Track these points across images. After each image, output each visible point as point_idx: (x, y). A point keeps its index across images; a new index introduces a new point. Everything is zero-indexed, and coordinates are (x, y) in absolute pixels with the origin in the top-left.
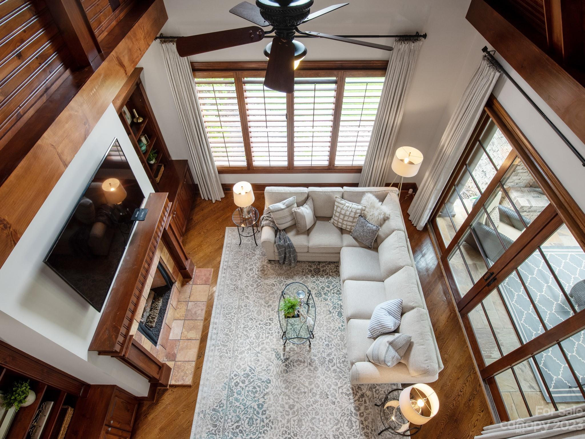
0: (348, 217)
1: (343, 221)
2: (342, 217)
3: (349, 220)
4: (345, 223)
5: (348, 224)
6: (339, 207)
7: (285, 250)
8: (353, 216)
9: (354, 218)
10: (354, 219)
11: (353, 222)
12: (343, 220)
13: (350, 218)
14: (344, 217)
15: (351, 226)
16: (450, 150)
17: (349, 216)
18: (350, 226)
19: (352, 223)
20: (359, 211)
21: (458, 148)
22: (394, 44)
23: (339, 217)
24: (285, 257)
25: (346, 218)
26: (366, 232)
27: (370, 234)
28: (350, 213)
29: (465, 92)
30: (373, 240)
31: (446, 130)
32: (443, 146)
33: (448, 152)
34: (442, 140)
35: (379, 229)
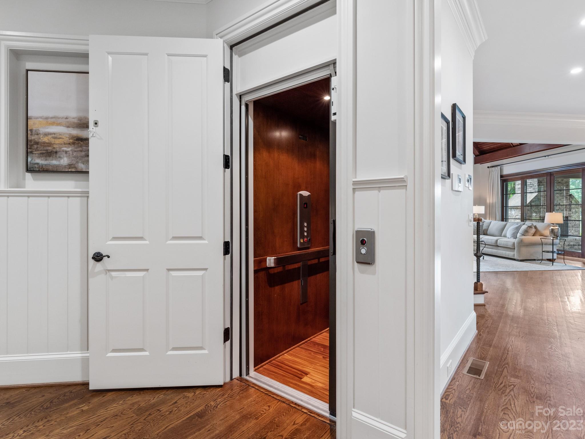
21: (498, 197)
30: (482, 230)
31: (487, 197)
32: (490, 203)
33: (494, 202)
34: (488, 201)
35: (483, 224)
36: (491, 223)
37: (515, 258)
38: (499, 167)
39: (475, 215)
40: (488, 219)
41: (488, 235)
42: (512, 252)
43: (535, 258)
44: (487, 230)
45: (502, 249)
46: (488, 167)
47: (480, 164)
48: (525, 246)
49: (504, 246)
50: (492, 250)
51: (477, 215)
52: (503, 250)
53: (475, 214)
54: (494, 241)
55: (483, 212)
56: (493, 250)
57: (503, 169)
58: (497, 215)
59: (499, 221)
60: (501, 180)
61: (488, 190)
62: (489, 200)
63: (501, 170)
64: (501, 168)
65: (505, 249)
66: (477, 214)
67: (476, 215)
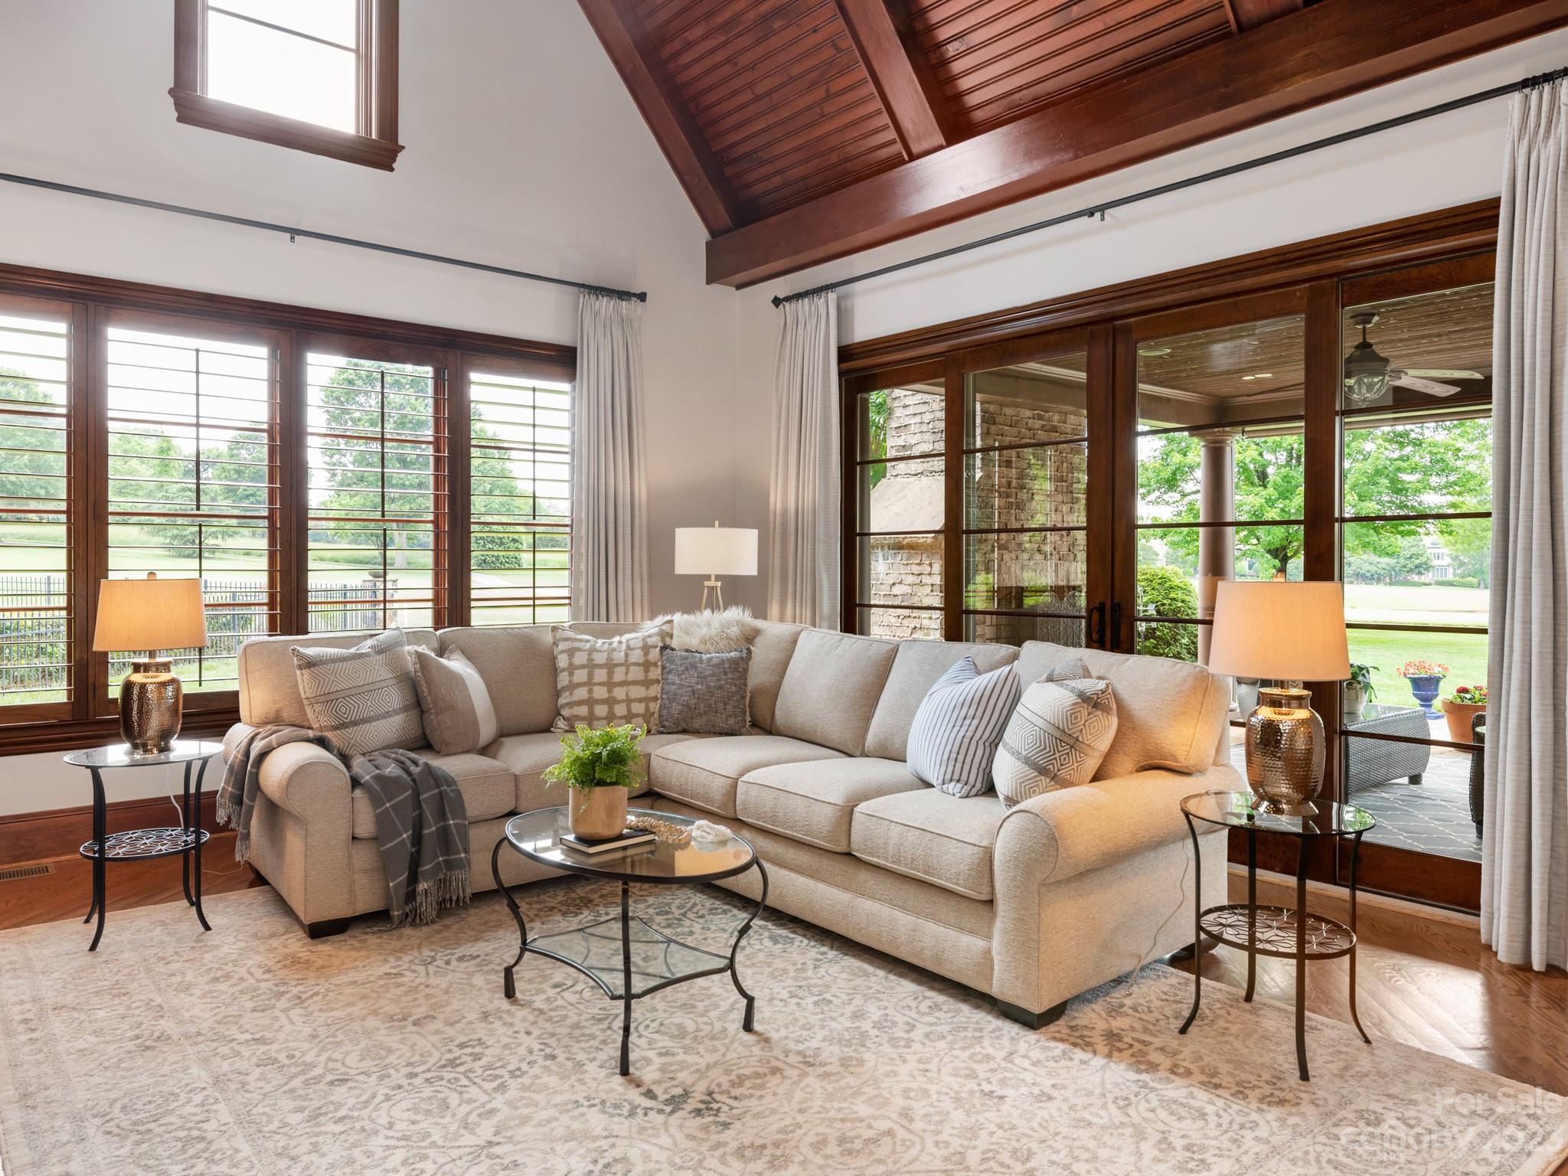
0: (623, 669)
1: (610, 691)
2: (600, 675)
3: (630, 678)
4: (620, 693)
5: (633, 695)
6: (579, 650)
7: (417, 794)
8: (641, 660)
9: (647, 665)
10: (646, 671)
11: (646, 683)
12: (610, 685)
13: (632, 668)
14: (610, 674)
15: (646, 700)
16: (808, 494)
17: (627, 665)
18: (640, 701)
19: (647, 688)
20: (656, 641)
21: (826, 480)
22: (581, 300)
23: (590, 683)
24: (417, 839)
25: (619, 675)
26: (712, 675)
27: (730, 675)
28: (627, 655)
29: (777, 378)
30: (743, 698)
31: (773, 471)
32: (785, 512)
33: (808, 503)
34: (776, 501)
35: (749, 651)
36: (795, 642)
37: (996, 990)
38: (832, 296)
39: (707, 583)
40: (774, 609)
41: (780, 734)
42: (972, 932)
43: (1127, 966)
44: (773, 692)
45: (889, 887)
46: (777, 302)
47: (739, 287)
48: (1068, 880)
49: (902, 869)
50: (811, 883)
51: (719, 584)
52: (891, 903)
53: (708, 577)
54: (829, 811)
55: (749, 567)
56: (821, 887)
57: (853, 306)
58: (821, 588)
59: (832, 627)
60: (841, 374)
61: (774, 432)
62: (782, 497)
63: (843, 317)
64: (843, 305)
65: (909, 893)
66: (718, 578)
67: (712, 583)
